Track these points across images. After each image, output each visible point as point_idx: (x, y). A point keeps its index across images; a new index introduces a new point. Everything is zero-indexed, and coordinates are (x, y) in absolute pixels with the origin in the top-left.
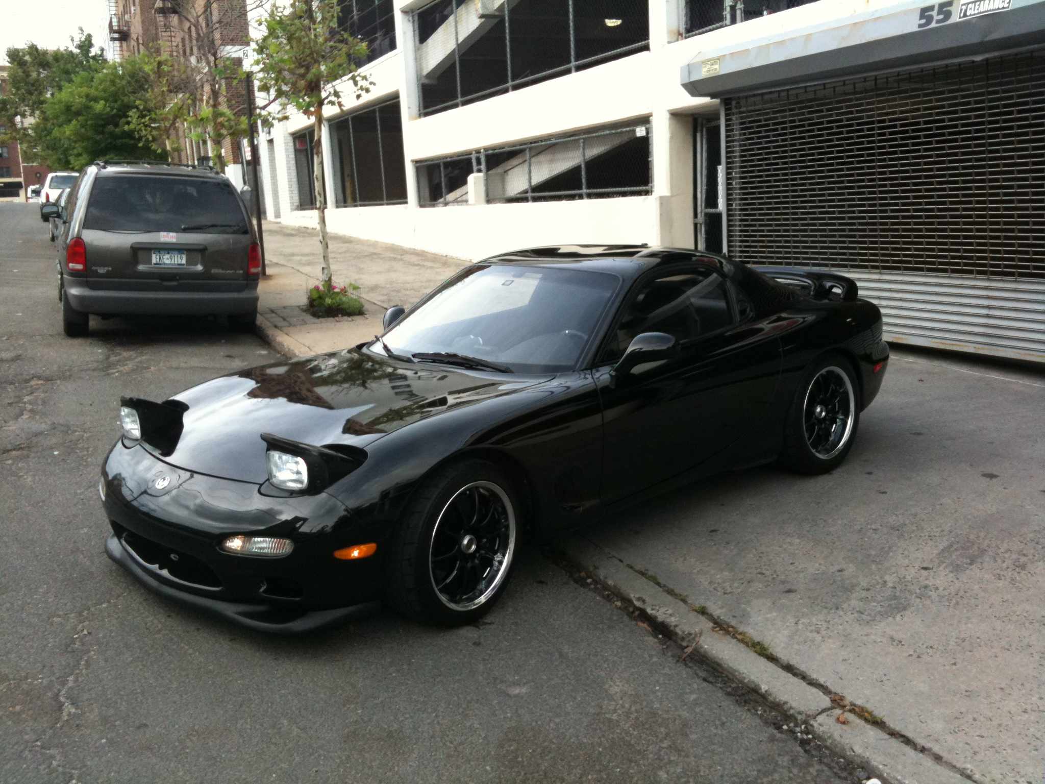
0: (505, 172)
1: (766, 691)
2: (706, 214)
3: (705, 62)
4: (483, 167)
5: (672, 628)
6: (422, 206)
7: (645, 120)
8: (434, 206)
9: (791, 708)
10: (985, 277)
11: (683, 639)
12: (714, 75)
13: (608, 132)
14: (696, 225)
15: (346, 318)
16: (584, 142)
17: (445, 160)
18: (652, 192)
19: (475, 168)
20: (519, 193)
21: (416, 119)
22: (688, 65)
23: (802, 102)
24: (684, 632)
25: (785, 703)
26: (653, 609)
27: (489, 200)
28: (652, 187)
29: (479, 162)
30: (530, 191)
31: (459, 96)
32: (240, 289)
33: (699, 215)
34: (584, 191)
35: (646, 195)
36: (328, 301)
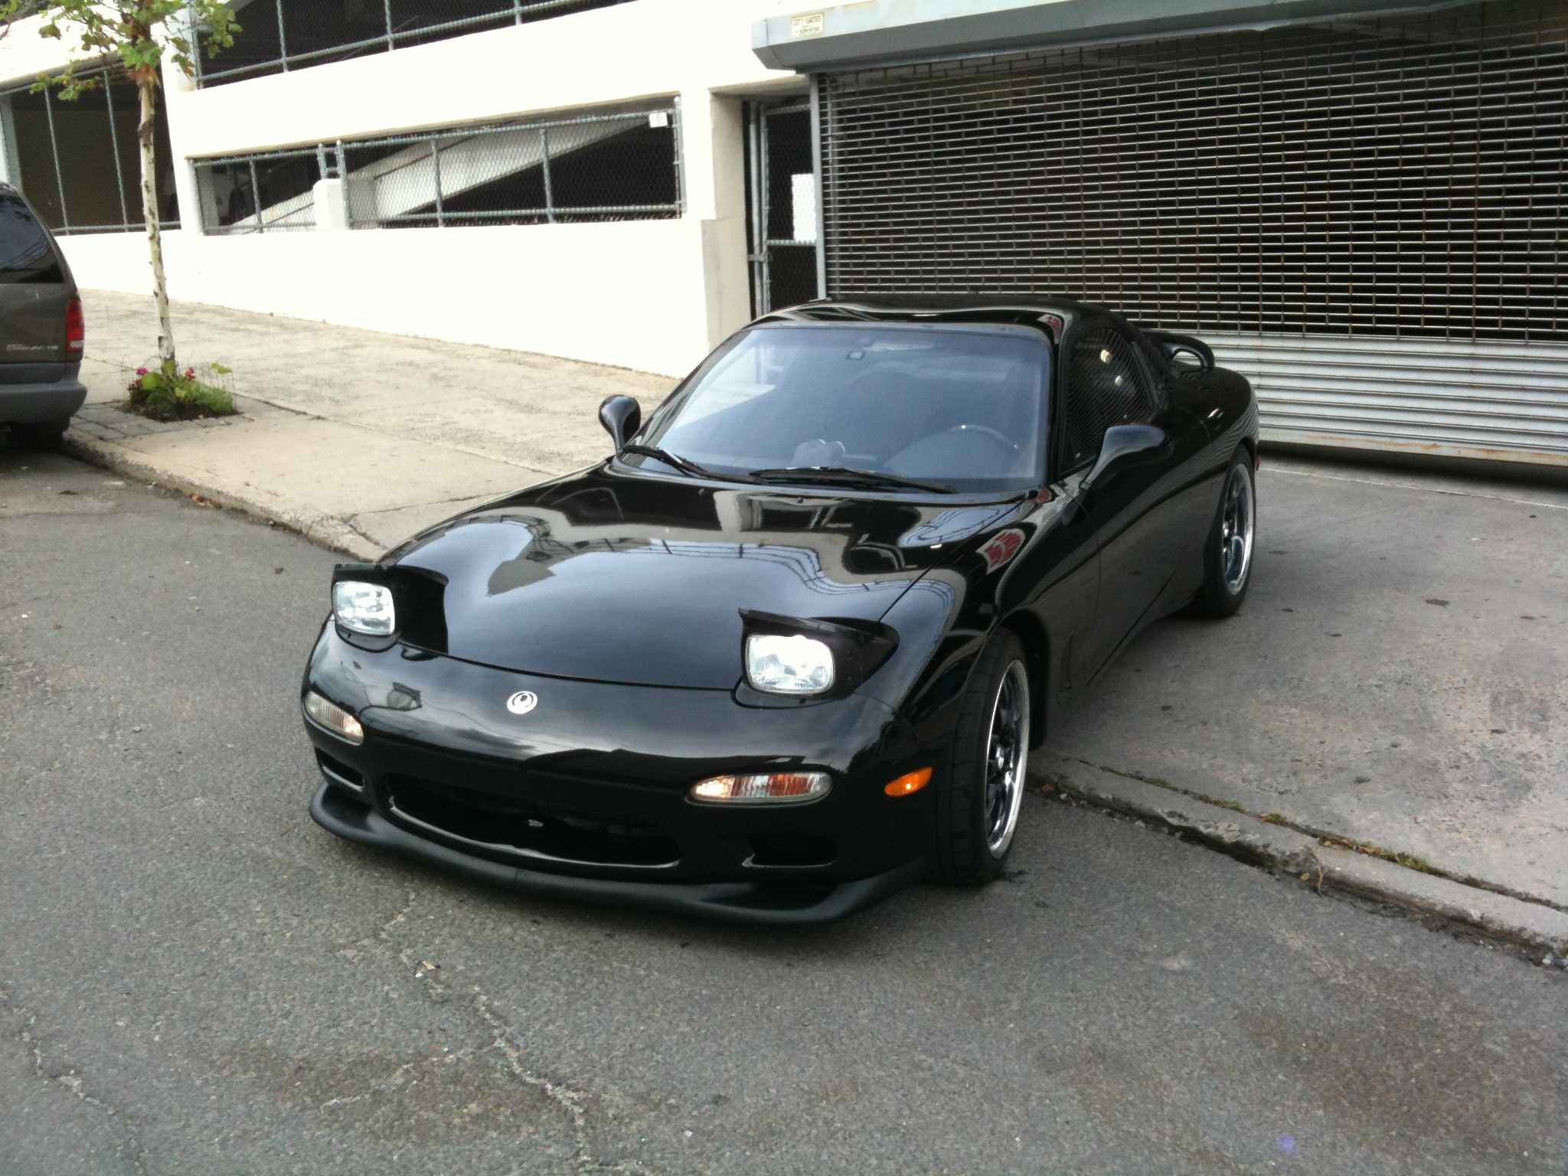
0: (376, 178)
1: (1482, 918)
2: (770, 248)
3: (796, 17)
4: (341, 168)
5: (1260, 850)
6: (207, 233)
7: (665, 102)
8: (227, 232)
9: (1536, 935)
10: (1255, 333)
11: (1286, 863)
12: (811, 38)
13: (594, 119)
14: (751, 265)
15: (212, 420)
16: (545, 134)
17: (259, 157)
18: (680, 213)
19: (324, 170)
20: (405, 213)
21: (192, 89)
22: (766, 20)
23: (955, 82)
24: (1283, 853)
25: (1522, 929)
26: (1207, 827)
27: (354, 223)
28: (680, 205)
29: (331, 160)
30: (439, 208)
31: (284, 53)
32: (53, 377)
33: (757, 250)
34: (549, 210)
35: (671, 217)
36: (180, 393)
